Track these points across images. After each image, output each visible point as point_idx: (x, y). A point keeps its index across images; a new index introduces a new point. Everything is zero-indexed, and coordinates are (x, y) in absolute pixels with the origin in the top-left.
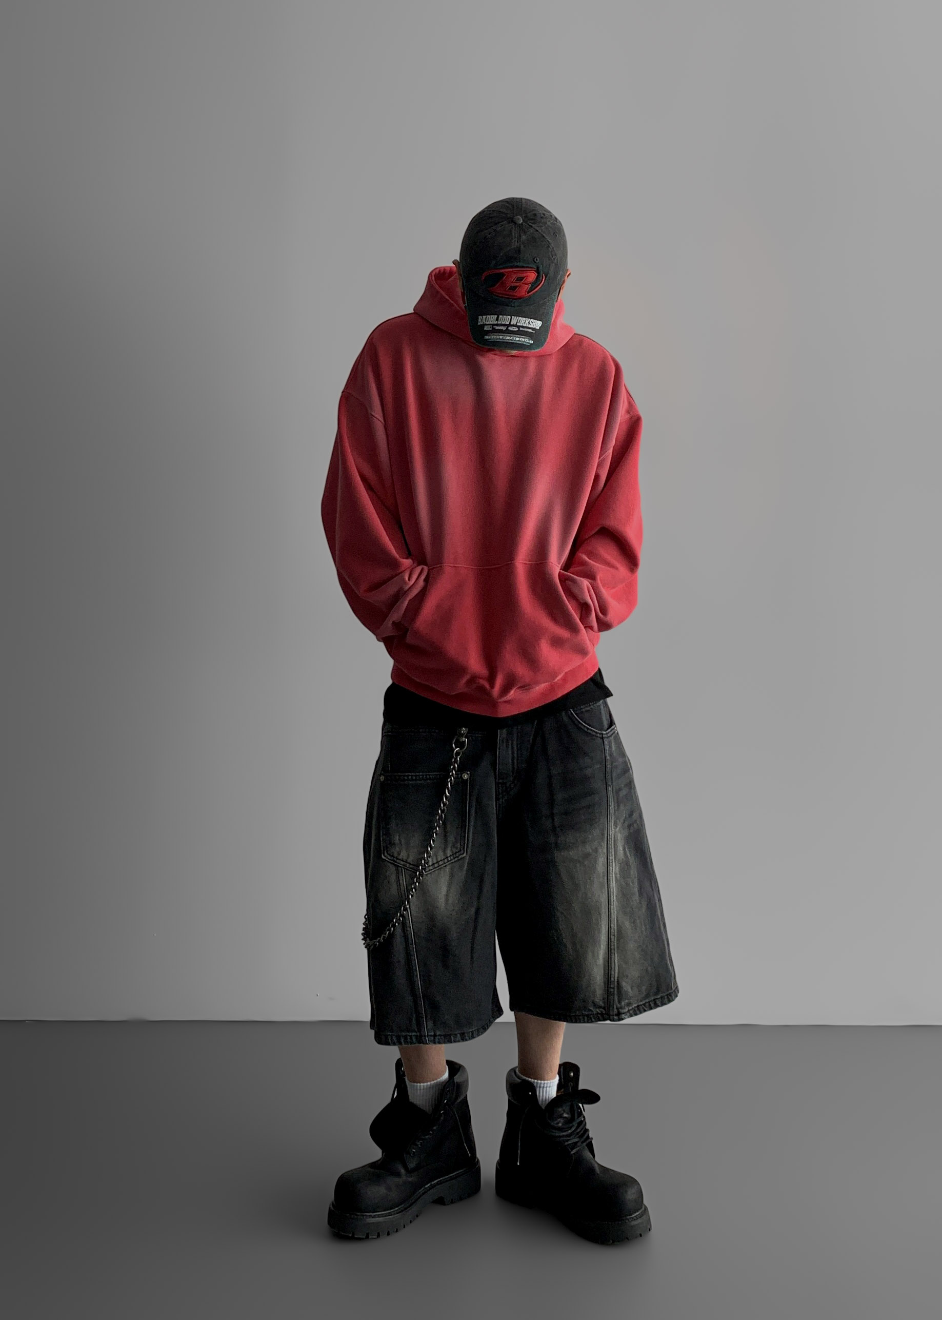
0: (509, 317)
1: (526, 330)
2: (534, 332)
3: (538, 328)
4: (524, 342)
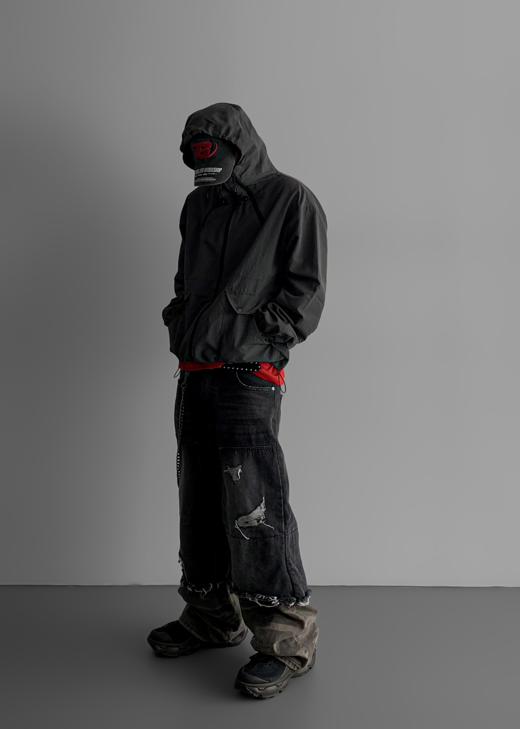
0: (204, 168)
1: (211, 174)
2: (216, 174)
3: (219, 172)
4: (210, 180)
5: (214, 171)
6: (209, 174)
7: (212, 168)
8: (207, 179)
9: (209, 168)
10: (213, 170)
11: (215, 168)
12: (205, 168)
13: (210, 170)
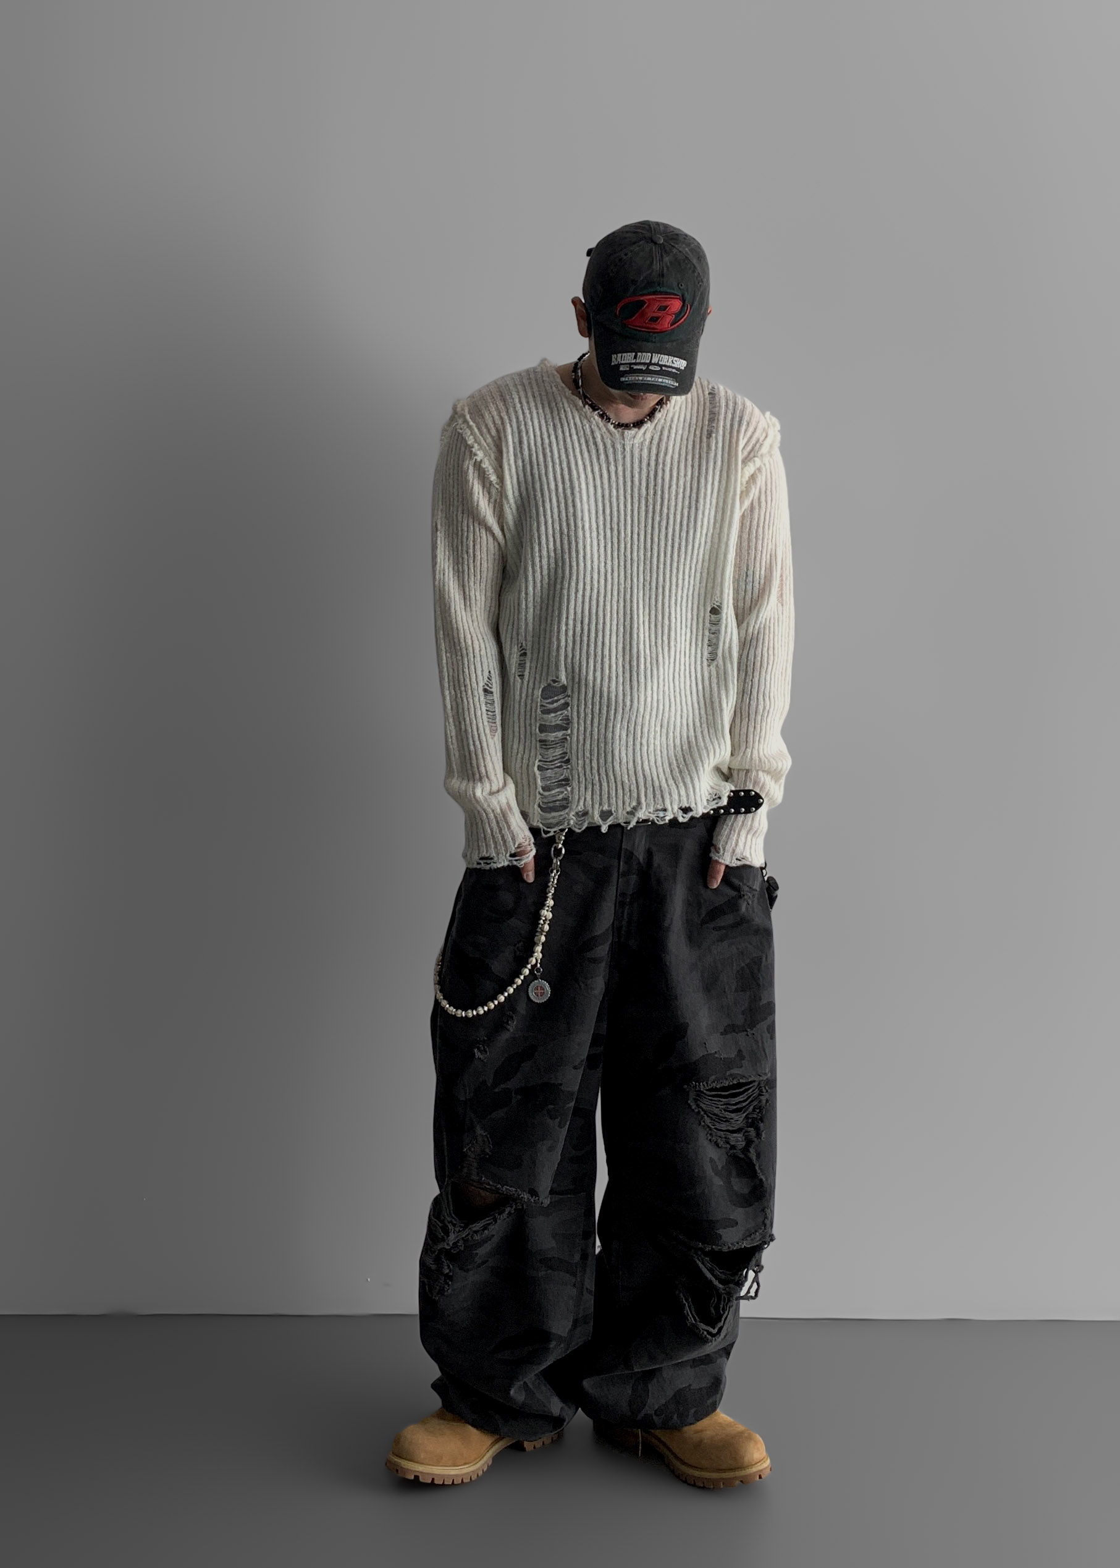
0: (650, 354)
1: (669, 369)
2: (678, 373)
4: (668, 384)
5: (673, 365)
6: (664, 368)
7: (670, 357)
8: (660, 380)
9: (662, 356)
10: (672, 361)
11: (676, 359)
12: (654, 354)
13: (665, 360)
